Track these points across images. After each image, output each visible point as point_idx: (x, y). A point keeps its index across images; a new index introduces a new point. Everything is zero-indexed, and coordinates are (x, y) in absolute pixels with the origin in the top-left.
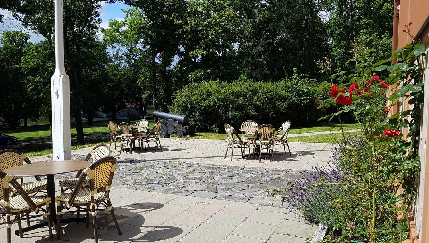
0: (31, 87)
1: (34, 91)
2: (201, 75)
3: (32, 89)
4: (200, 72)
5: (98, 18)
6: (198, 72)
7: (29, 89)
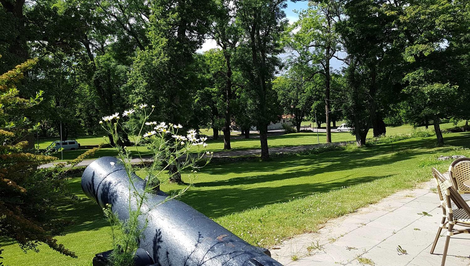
0: (198, 99)
1: (200, 103)
2: (421, 76)
3: (198, 100)
4: (419, 73)
5: (285, 18)
6: (417, 73)
7: (196, 101)
